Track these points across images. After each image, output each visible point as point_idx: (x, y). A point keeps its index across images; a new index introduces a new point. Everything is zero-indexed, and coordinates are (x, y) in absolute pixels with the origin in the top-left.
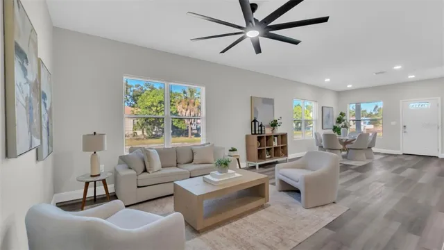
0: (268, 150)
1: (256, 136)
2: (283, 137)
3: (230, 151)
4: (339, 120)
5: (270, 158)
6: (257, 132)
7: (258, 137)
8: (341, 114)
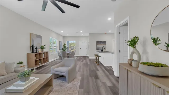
0: (40, 60)
1: (34, 54)
2: (47, 53)
3: (18, 64)
4: (64, 46)
5: (41, 64)
6: (34, 52)
7: (35, 54)
8: (65, 44)
